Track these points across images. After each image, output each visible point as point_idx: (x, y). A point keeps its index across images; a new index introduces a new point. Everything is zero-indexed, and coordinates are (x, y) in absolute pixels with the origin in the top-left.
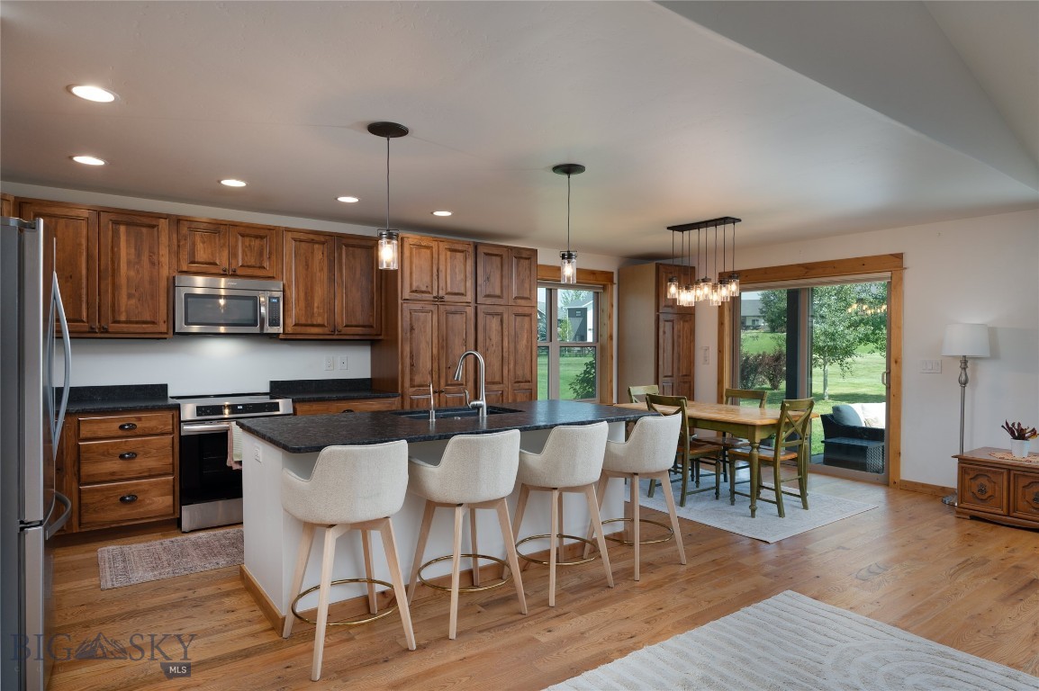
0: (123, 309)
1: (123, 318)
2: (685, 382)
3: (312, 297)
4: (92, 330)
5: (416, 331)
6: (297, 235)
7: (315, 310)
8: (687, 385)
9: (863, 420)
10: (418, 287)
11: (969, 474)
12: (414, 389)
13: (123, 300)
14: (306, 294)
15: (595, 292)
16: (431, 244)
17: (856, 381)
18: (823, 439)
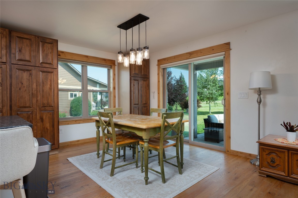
2: (145, 107)
8: (146, 108)
9: (218, 120)
11: (266, 152)
15: (108, 69)
17: (219, 108)
18: (204, 128)
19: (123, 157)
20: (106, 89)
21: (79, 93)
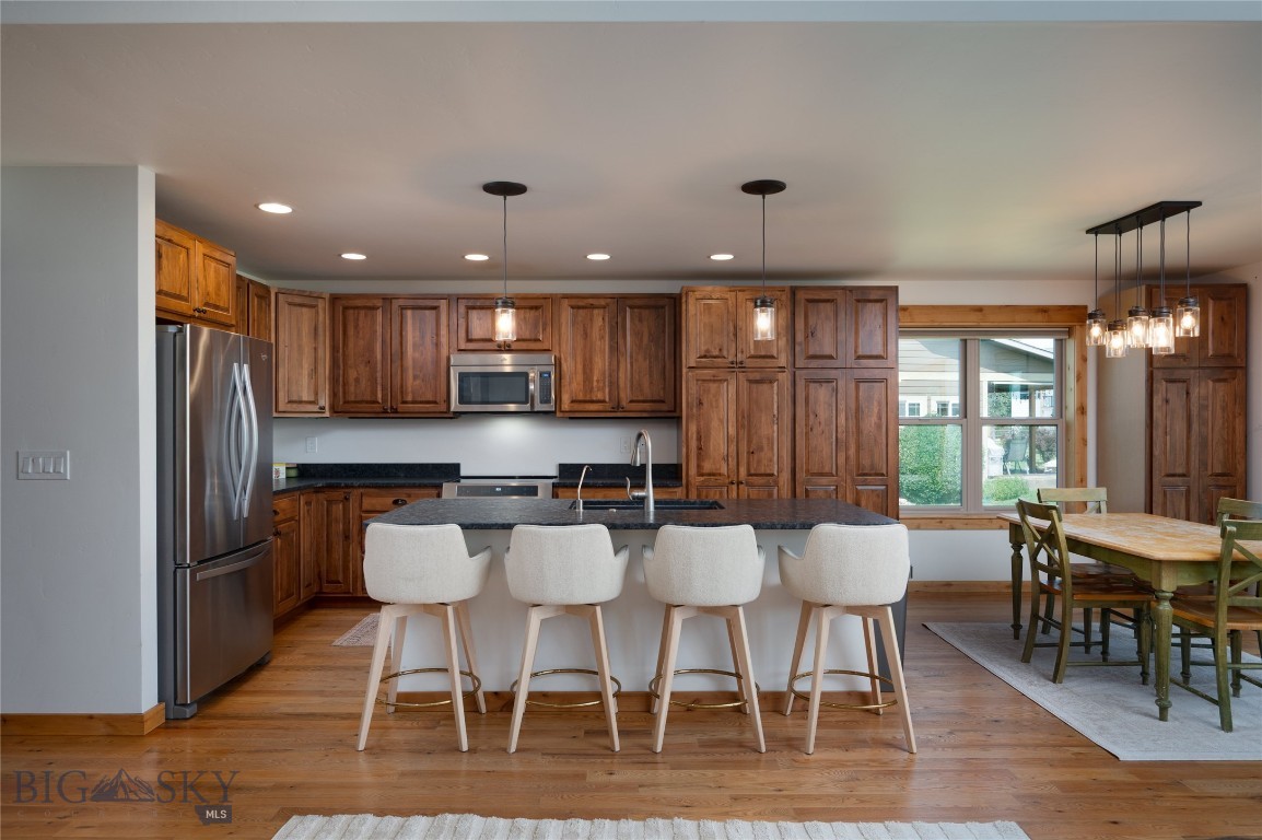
0: (410, 389)
1: (409, 398)
2: (1218, 487)
3: (591, 370)
4: (385, 412)
5: (705, 405)
6: (574, 302)
7: (595, 384)
10: (707, 351)
12: (702, 478)
13: (410, 382)
14: (584, 366)
15: (1056, 340)
16: (727, 296)
19: (1100, 648)
20: (1049, 378)
21: (929, 400)
